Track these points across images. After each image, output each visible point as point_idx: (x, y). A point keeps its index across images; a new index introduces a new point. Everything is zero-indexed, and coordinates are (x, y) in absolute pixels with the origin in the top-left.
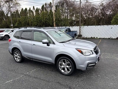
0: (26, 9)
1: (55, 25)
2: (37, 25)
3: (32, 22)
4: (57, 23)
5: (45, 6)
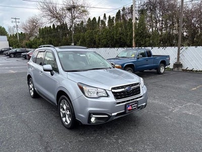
0: (94, 19)
1: (134, 45)
2: (107, 44)
3: (99, 40)
4: (138, 40)
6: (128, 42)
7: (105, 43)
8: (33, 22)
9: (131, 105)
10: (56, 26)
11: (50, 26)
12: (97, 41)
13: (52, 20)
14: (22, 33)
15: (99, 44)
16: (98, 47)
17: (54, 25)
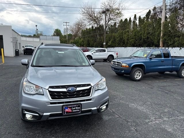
1: (161, 45)
2: (135, 43)
3: (128, 40)
4: (165, 39)
5: (152, 12)
6: (156, 42)
7: (133, 42)
8: (79, 25)
9: (71, 108)
10: (94, 28)
11: (90, 28)
12: (125, 40)
13: (91, 23)
14: (70, 34)
15: (127, 43)
16: (126, 46)
17: (92, 27)
